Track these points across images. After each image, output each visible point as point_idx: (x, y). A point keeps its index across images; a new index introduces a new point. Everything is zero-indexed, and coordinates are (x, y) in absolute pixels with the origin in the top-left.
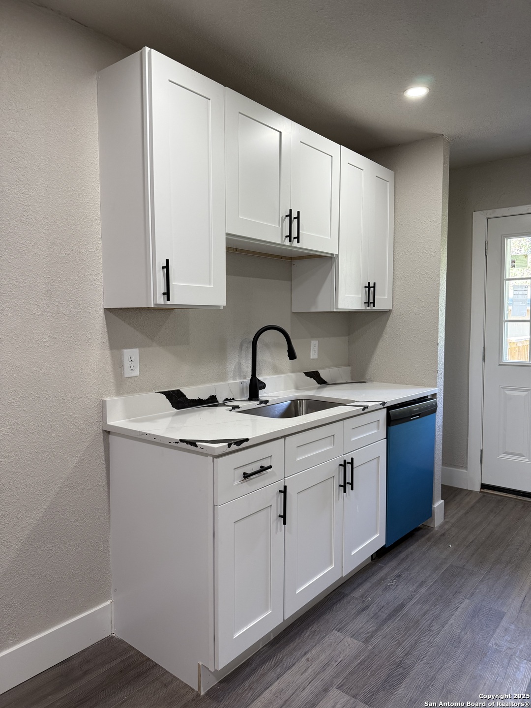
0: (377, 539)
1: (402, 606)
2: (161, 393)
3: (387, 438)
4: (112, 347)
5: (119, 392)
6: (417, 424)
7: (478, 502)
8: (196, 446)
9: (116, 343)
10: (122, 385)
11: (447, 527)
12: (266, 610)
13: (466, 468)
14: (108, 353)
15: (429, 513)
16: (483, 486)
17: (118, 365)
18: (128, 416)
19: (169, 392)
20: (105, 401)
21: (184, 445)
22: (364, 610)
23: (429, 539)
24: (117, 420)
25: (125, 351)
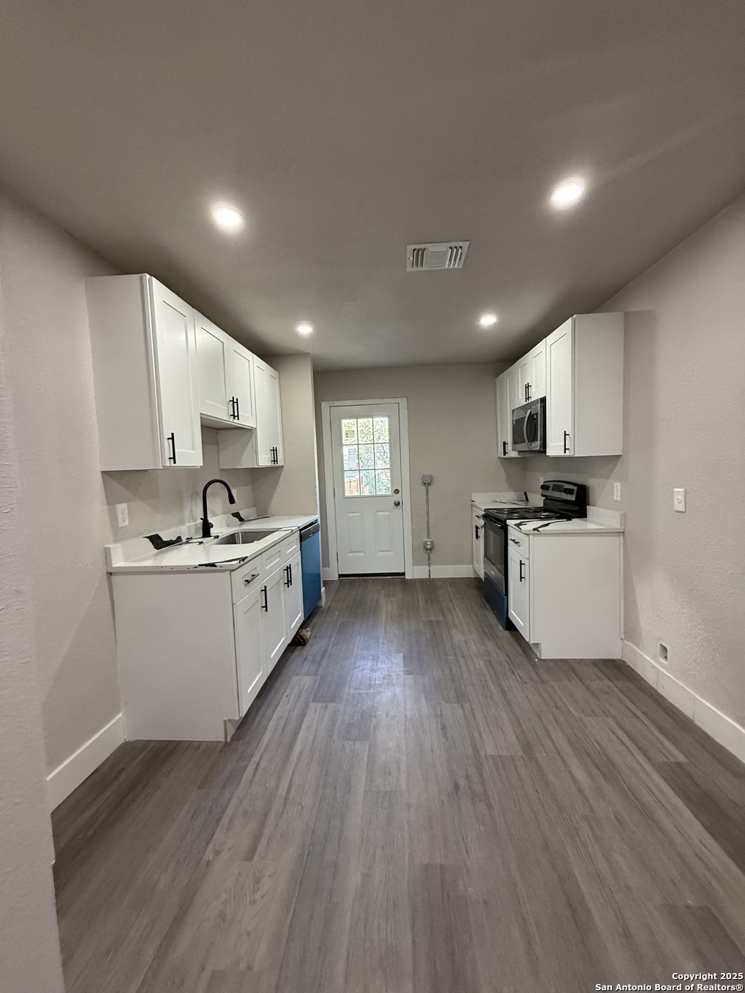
0: (300, 617)
1: (326, 651)
2: (146, 537)
3: (301, 550)
4: (108, 504)
5: (116, 541)
6: (313, 537)
7: (340, 585)
8: (216, 566)
9: (111, 501)
10: (118, 534)
11: (329, 603)
12: (260, 672)
13: (329, 567)
14: (106, 507)
15: (320, 597)
16: (340, 576)
17: (114, 517)
18: (126, 560)
19: (151, 536)
20: (109, 549)
21: (204, 568)
22: (305, 660)
23: (322, 613)
24: (118, 562)
25: (118, 505)
